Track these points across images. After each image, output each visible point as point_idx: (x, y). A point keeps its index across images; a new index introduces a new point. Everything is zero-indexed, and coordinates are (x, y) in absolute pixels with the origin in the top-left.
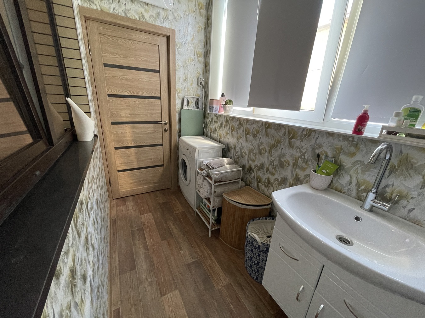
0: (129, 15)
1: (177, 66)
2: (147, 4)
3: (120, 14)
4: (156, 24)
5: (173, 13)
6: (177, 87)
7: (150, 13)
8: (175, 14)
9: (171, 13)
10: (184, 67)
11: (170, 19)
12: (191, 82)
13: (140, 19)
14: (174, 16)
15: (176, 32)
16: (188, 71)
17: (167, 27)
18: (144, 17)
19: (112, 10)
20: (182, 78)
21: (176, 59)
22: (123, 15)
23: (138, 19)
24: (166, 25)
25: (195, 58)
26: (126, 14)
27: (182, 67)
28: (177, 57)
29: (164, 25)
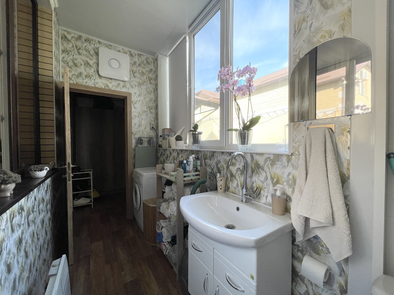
0: (97, 86)
1: (133, 116)
2: (111, 79)
3: (90, 85)
4: (117, 90)
5: (130, 83)
6: (133, 131)
7: (113, 84)
8: (132, 84)
9: (129, 83)
10: (138, 116)
11: (127, 87)
12: (145, 127)
13: (105, 87)
14: (131, 85)
15: (132, 94)
16: (142, 119)
17: (125, 91)
18: (108, 86)
19: (84, 83)
20: (137, 124)
21: (132, 111)
22: (93, 86)
23: (103, 88)
24: (124, 90)
25: (147, 110)
26: (94, 85)
27: (137, 117)
28: (133, 110)
29: (123, 90)
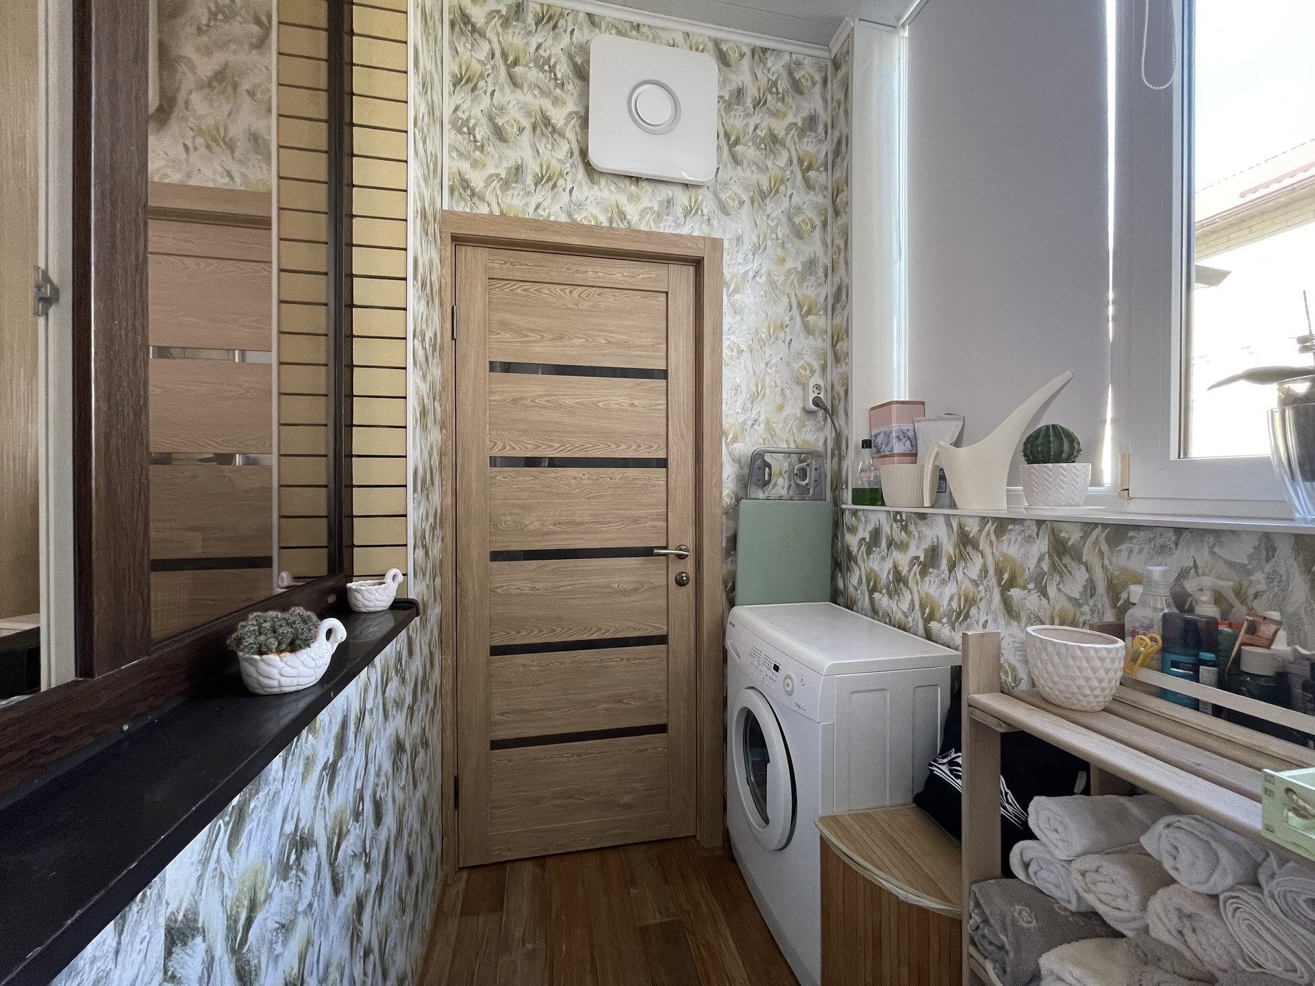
0: (579, 217)
1: (726, 352)
2: (636, 179)
3: (552, 219)
4: (661, 230)
5: (716, 194)
6: (726, 422)
7: (645, 203)
8: (723, 196)
9: (710, 195)
10: (751, 351)
11: (705, 212)
12: (779, 400)
13: (611, 222)
14: (720, 201)
15: (726, 245)
16: (767, 364)
17: (696, 233)
18: (622, 215)
19: (531, 209)
20: (744, 389)
21: (725, 328)
22: (563, 218)
23: (605, 224)
24: (692, 228)
25: (791, 319)
26: (570, 215)
27: (744, 354)
28: (728, 320)
29: (685, 231)
